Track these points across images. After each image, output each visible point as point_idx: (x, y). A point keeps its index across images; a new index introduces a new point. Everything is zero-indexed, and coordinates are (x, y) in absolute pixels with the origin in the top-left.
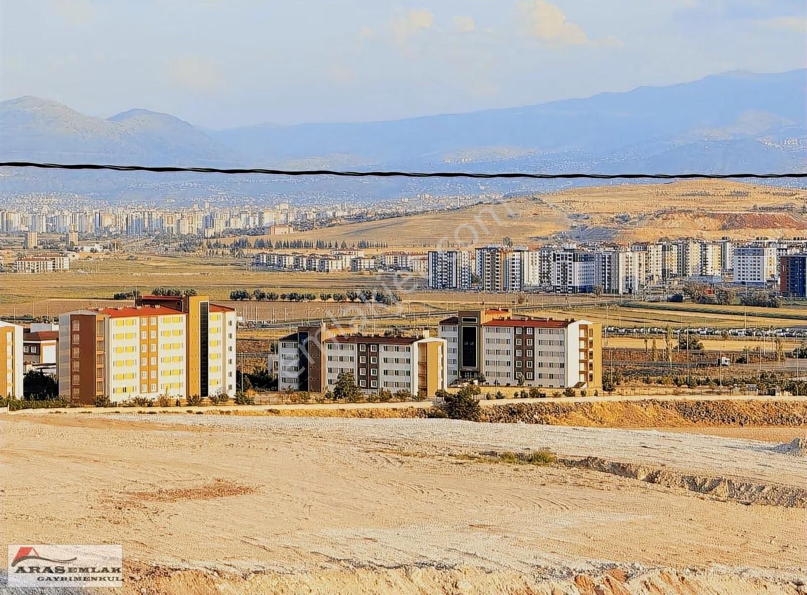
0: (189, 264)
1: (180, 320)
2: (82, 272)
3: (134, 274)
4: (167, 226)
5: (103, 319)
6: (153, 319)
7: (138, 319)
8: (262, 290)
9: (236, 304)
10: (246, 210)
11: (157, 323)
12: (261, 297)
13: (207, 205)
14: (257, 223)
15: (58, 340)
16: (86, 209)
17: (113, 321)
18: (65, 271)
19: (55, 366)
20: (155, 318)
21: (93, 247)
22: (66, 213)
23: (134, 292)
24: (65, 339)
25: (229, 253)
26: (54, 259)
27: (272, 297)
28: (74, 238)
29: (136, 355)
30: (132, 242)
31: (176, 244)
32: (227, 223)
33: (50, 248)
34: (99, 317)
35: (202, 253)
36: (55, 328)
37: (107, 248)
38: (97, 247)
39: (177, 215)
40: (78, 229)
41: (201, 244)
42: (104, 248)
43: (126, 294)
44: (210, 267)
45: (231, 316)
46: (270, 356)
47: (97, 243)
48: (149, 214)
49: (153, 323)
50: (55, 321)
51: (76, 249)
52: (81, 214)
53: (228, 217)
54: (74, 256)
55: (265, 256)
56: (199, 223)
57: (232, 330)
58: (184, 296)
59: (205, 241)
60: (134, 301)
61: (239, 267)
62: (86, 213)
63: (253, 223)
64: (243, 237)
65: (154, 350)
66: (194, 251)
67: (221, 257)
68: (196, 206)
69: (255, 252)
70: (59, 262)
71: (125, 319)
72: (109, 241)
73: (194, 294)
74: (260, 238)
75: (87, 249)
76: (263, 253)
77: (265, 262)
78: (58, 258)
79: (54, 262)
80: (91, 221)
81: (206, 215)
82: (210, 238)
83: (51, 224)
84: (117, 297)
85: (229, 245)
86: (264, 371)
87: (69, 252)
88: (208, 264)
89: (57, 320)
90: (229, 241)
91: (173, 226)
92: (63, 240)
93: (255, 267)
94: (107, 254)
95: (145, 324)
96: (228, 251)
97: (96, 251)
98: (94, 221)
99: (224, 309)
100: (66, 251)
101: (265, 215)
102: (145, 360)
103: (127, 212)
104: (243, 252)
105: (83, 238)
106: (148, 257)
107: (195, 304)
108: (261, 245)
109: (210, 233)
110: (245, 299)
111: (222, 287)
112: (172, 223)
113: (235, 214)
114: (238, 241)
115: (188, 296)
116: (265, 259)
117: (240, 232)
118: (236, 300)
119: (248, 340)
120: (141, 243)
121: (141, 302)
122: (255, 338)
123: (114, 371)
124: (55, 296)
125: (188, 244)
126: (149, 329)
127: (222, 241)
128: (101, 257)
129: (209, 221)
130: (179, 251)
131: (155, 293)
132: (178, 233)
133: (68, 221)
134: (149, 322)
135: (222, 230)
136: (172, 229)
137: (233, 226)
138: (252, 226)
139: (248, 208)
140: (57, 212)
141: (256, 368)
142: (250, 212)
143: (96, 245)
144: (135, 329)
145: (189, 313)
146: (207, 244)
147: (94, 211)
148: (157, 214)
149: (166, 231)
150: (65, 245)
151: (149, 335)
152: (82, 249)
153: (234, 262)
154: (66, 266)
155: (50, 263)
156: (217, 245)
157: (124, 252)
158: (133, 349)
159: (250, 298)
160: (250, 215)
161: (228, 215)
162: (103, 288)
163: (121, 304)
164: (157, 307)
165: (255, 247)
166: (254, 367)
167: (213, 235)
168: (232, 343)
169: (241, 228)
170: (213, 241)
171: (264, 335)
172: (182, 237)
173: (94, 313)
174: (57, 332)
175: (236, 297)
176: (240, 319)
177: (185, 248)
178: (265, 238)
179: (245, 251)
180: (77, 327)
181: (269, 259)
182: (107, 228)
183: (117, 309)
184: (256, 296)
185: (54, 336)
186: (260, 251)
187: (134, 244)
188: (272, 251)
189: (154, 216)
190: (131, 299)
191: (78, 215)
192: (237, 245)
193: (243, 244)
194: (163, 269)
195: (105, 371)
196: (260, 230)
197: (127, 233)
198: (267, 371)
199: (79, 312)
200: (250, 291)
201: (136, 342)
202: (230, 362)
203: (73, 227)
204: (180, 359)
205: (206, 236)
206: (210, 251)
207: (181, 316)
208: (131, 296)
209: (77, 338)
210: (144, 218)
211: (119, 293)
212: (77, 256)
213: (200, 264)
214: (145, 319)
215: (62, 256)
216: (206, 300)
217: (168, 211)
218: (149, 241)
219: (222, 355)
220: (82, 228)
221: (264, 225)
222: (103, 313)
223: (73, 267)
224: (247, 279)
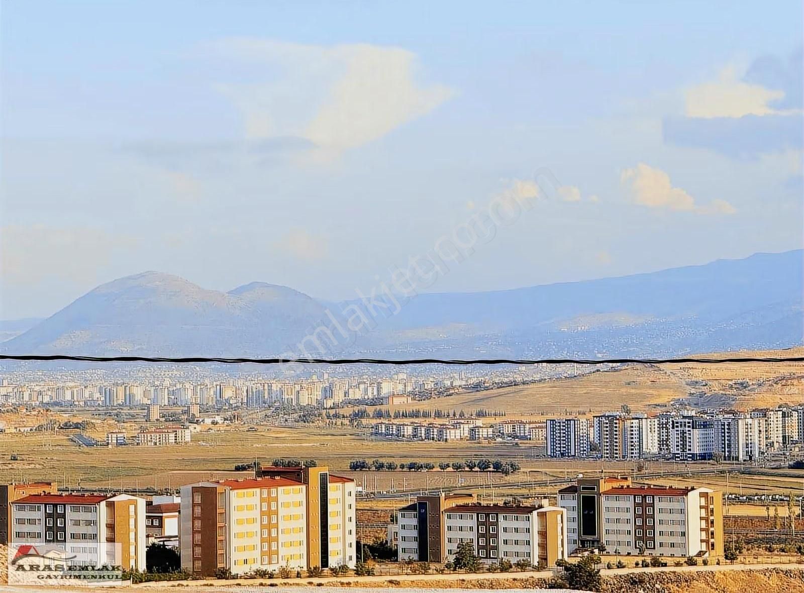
0: (310, 434)
1: (300, 491)
2: (204, 444)
3: (254, 446)
4: (287, 397)
5: (224, 491)
6: (273, 490)
7: (258, 490)
8: (381, 460)
9: (356, 475)
10: (364, 381)
11: (277, 495)
12: (380, 467)
13: (326, 376)
14: (375, 393)
15: (179, 512)
16: (207, 381)
17: (234, 493)
18: (186, 443)
19: (177, 538)
20: (275, 489)
21: (214, 419)
22: (187, 386)
23: (255, 463)
24: (187, 512)
25: (348, 423)
26: (176, 431)
27: (391, 467)
28: (195, 410)
29: (256, 527)
30: (252, 414)
31: (295, 415)
32: (346, 394)
33: (172, 421)
34: (220, 489)
35: (321, 424)
36: (177, 500)
37: (227, 420)
38: (218, 419)
39: (296, 386)
40: (199, 401)
41: (320, 415)
42: (225, 420)
43: (247, 465)
44: (329, 437)
45: (351, 487)
46: (389, 526)
47: (218, 415)
48: (269, 386)
49: (274, 495)
50: (177, 493)
51: (197, 421)
52: (202, 387)
53: (347, 388)
54: (195, 428)
55: (383, 426)
56: (318, 394)
57: (352, 500)
58: (303, 467)
59: (324, 412)
60: (255, 472)
61: (359, 437)
62: (207, 385)
63: (371, 393)
64: (362, 407)
65: (274, 521)
66: (313, 422)
67: (340, 427)
68: (314, 377)
69: (374, 422)
70: (180, 434)
71: (245, 491)
72: (230, 413)
73: (315, 465)
74: (378, 407)
75: (208, 421)
76: (382, 423)
77: (383, 431)
78: (180, 430)
79: (176, 434)
80: (212, 393)
81: (325, 386)
82: (329, 409)
83: (173, 397)
84: (238, 469)
85: (348, 415)
86: (384, 541)
87: (190, 424)
88: (327, 435)
89: (178, 492)
90: (348, 411)
91: (293, 397)
92: (184, 413)
93: (373, 437)
94: (227, 426)
95: (265, 495)
96: (346, 421)
97: (217, 423)
98: (215, 393)
99: (344, 480)
100: (187, 424)
101: (383, 385)
102: (266, 531)
103: (248, 383)
104: (361, 422)
105: (205, 410)
106: (268, 428)
107: (314, 475)
108: (379, 415)
109: (329, 403)
110: (364, 469)
111: (341, 458)
112: (292, 394)
113: (353, 385)
114: (357, 412)
115: (307, 467)
116: (383, 429)
117: (359, 402)
118: (355, 471)
119: (368, 510)
120: (261, 415)
121: (262, 473)
122: (375, 508)
123: (235, 542)
124: (177, 468)
125: (307, 415)
126: (269, 500)
127: (341, 412)
128: (221, 429)
129: (328, 392)
130: (298, 422)
131: (276, 464)
132: (298, 404)
133: (190, 393)
134: (269, 494)
135: (341, 401)
136: (292, 400)
137: (351, 397)
138: (371, 397)
139: (367, 379)
140: (178, 385)
141: (376, 538)
142: (368, 382)
143: (216, 417)
144: (256, 500)
145: (308, 484)
146: (326, 415)
147: (215, 383)
148: (277, 386)
149: (286, 402)
150: (186, 417)
151: (269, 506)
152: (203, 421)
153: (353, 432)
154: (188, 439)
155: (172, 436)
156: (336, 416)
157: (244, 423)
158: (254, 520)
159: (369, 468)
160: (369, 385)
161: (347, 386)
162: (224, 460)
163: (242, 476)
164: (277, 478)
165: (373, 417)
166: (373, 538)
167: (332, 406)
168: (352, 513)
169: (360, 398)
170: (332, 412)
171: (383, 505)
172: (302, 408)
173: (214, 485)
174: (179, 504)
175: (355, 467)
176: (360, 489)
177: (304, 419)
178: (383, 408)
179: (364, 421)
180: (198, 499)
181: (387, 428)
182: (227, 400)
183: (238, 481)
184: (375, 466)
185: (176, 508)
186: (379, 421)
187: (254, 416)
188: (390, 421)
189: (274, 388)
190: (252, 470)
191: (199, 387)
192: (356, 415)
193: (361, 415)
194: (283, 440)
195: (226, 542)
196: (377, 401)
197: (247, 405)
198: (387, 542)
199: (200, 485)
200: (369, 462)
201: (256, 514)
202: (350, 532)
203: (194, 399)
204: (301, 530)
205: (325, 407)
206: (330, 422)
207: (300, 487)
208: (252, 467)
209: (198, 510)
210: (264, 389)
211: (240, 464)
212: (199, 428)
213: (320, 435)
214: (265, 491)
215: (184, 428)
216: (325, 470)
217: (287, 382)
218: (269, 413)
219: (341, 526)
220: (203, 401)
221: (382, 395)
222: (224, 484)
223: (195, 438)
224: (366, 449)
